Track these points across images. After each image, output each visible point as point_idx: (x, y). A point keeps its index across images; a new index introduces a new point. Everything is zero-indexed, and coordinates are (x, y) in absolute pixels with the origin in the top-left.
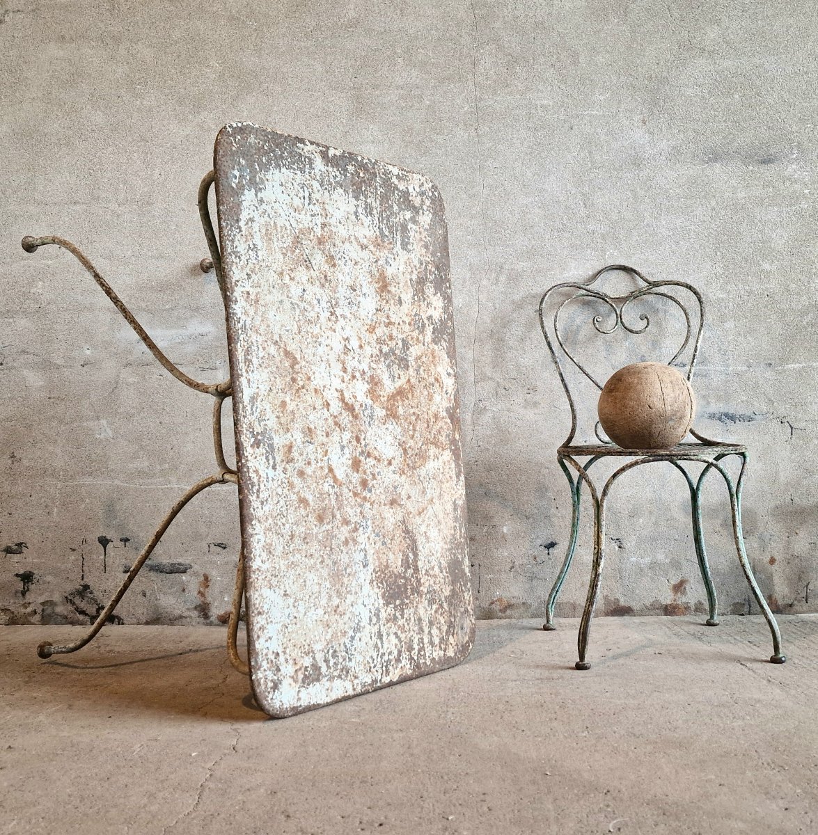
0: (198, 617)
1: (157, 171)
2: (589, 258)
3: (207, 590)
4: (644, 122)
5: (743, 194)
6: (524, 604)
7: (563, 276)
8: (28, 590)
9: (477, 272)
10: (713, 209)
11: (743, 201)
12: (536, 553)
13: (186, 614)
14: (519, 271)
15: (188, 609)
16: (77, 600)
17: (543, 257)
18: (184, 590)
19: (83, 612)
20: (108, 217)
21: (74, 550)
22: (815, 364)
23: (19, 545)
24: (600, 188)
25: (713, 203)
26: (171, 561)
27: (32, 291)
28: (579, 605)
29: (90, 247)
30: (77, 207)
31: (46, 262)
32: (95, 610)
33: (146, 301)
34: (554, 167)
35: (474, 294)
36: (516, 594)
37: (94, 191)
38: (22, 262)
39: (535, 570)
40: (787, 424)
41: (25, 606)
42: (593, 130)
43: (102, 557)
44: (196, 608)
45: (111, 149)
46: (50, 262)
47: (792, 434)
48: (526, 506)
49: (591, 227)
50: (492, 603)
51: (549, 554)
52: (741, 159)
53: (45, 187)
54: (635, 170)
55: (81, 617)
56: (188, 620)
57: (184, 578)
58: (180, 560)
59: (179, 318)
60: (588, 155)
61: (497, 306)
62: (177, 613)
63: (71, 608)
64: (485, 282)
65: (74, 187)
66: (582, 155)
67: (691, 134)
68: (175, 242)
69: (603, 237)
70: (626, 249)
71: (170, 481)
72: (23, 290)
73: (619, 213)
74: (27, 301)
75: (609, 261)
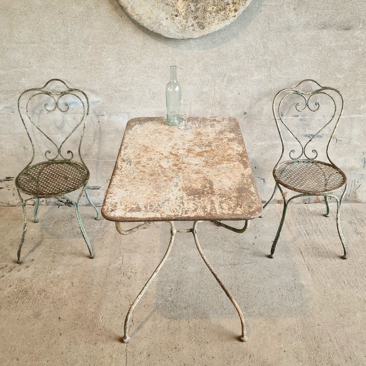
1: (69, 29)
2: (264, 71)
4: (295, 9)
5: (334, 44)
7: (251, 79)
9: (214, 77)
10: (320, 51)
11: (334, 47)
14: (233, 76)
15: (101, 201)
17: (244, 71)
18: (99, 195)
19: (61, 201)
20: (50, 50)
22: (351, 116)
24: (271, 40)
25: (320, 48)
26: (93, 185)
27: (20, 82)
29: (43, 63)
30: (35, 45)
31: (25, 69)
32: (66, 201)
34: (251, 30)
35: (213, 86)
37: (41, 38)
38: (14, 69)
40: (335, 139)
42: (271, 12)
45: (46, 17)
46: (26, 70)
47: (336, 142)
49: (265, 58)
52: (336, 28)
53: (18, 35)
54: (288, 32)
55: (61, 203)
57: (98, 191)
60: (267, 24)
61: (223, 91)
62: (97, 202)
63: (56, 200)
64: (218, 81)
65: (32, 35)
66: (265, 25)
67: (315, 15)
68: (81, 61)
69: (270, 62)
70: (280, 67)
71: (89, 157)
72: (17, 81)
73: (278, 52)
74: (19, 87)
75: (272, 73)
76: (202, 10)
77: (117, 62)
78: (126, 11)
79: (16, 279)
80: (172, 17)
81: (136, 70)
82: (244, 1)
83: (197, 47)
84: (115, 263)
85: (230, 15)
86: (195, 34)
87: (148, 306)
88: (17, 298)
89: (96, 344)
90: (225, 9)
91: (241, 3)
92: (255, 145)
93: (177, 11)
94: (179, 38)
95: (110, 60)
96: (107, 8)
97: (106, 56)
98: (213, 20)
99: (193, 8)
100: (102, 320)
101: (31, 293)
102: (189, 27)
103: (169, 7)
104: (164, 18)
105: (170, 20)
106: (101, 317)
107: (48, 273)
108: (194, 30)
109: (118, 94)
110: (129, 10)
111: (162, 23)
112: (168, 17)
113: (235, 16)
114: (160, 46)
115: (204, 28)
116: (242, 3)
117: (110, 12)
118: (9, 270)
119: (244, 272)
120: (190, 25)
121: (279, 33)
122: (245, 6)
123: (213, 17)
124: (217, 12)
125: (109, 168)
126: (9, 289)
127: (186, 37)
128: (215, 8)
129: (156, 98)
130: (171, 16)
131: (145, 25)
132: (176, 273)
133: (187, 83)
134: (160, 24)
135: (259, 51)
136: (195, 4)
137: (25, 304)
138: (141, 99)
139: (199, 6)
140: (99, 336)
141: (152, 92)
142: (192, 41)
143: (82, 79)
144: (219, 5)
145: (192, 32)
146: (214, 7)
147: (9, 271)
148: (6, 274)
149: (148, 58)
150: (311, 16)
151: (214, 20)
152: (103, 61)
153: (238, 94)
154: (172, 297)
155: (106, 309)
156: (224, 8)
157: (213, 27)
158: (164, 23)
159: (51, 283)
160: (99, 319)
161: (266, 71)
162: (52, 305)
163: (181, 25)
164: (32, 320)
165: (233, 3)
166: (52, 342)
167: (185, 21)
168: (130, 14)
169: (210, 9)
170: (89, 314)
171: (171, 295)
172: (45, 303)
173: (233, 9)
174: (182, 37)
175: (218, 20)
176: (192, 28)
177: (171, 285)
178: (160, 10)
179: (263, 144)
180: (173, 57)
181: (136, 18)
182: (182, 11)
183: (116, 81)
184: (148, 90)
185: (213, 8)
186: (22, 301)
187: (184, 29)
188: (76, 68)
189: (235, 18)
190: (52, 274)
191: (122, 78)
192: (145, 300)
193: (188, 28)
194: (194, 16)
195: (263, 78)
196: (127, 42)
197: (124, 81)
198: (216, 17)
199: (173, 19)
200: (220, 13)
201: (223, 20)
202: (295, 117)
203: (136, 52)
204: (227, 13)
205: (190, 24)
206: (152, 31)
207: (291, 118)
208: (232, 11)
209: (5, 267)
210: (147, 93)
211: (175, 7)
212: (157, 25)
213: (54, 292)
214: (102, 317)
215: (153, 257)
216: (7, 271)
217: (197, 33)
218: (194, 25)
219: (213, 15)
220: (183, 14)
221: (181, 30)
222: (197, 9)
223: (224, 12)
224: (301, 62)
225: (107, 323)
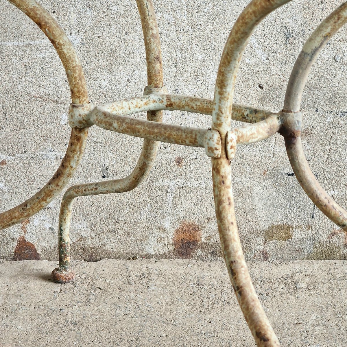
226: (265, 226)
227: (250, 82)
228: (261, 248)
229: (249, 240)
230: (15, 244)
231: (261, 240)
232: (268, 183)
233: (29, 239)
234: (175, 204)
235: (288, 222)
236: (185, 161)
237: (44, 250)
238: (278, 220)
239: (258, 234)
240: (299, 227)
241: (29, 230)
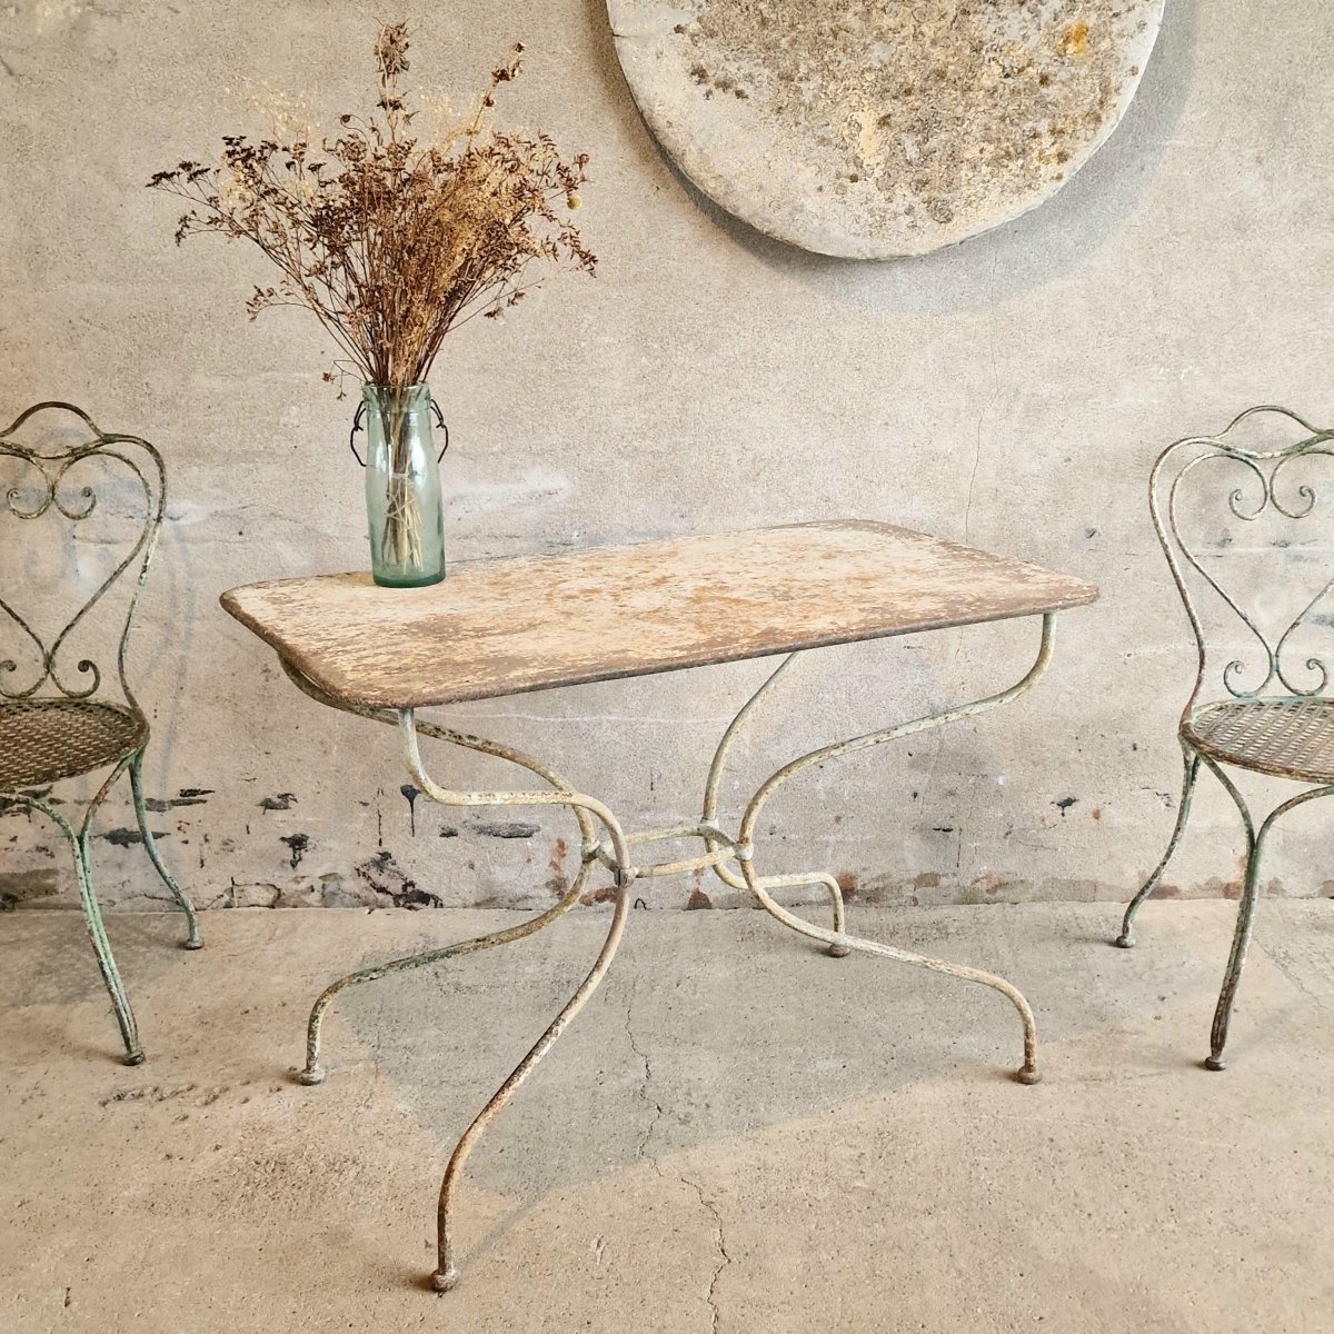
0: (551, 897)
2: (1156, 377)
3: (562, 860)
4: (1259, 160)
6: (1022, 881)
7: (1112, 406)
8: (300, 859)
9: (978, 398)
12: (1044, 813)
13: (532, 894)
14: (1044, 396)
15: (536, 887)
16: (374, 873)
17: (1083, 376)
18: (529, 860)
19: (382, 890)
21: (365, 804)
23: (284, 796)
24: (1180, 268)
26: (509, 821)
27: (282, 422)
28: (1103, 884)
31: (302, 375)
32: (400, 886)
33: (461, 438)
35: (972, 433)
36: (1012, 869)
38: (263, 375)
39: (1041, 836)
41: (296, 880)
42: (1177, 171)
43: (409, 815)
44: (547, 885)
46: (307, 376)
48: (1033, 748)
49: (1161, 330)
50: (976, 881)
51: (1063, 815)
54: (1238, 238)
55: (381, 896)
56: (537, 901)
57: (529, 844)
58: (523, 820)
59: (513, 467)
60: (1165, 213)
61: (1007, 451)
62: (520, 891)
63: (363, 882)
64: (989, 414)
66: (1157, 213)
68: (505, 346)
69: (1179, 346)
70: (1214, 364)
71: (505, 708)
72: (268, 419)
73: (1207, 307)
74: (276, 437)
75: (1186, 384)
76: (944, 158)
77: (633, 348)
78: (680, 167)
79: (236, 1127)
80: (838, 182)
81: (699, 376)
82: (1092, 126)
83: (918, 292)
84: (619, 1076)
85: (1042, 172)
86: (917, 240)
87: (777, 1205)
88: (247, 1185)
89: (588, 1323)
90: (1024, 150)
91: (1081, 134)
92: (1129, 655)
93: (858, 162)
94: (859, 256)
95: (606, 340)
96: (610, 158)
97: (594, 328)
98: (982, 191)
99: (912, 153)
100: (599, 1252)
101: (302, 1168)
102: (896, 215)
103: (830, 148)
104: (812, 187)
105: (829, 195)
106: (595, 1241)
107: (362, 1109)
108: (913, 227)
109: (627, 464)
110: (691, 164)
111: (802, 205)
112: (824, 183)
113: (1059, 177)
114: (788, 288)
115: (949, 220)
116: (1083, 131)
117: (620, 174)
118: (204, 1099)
119: (1138, 1102)
120: (901, 210)
121: (1207, 242)
122: (1095, 143)
123: (984, 182)
124: (996, 161)
125: (577, 751)
126: (213, 1158)
127: (884, 252)
128: (991, 148)
129: (763, 477)
130: (833, 179)
131: (744, 213)
132: (867, 1106)
133: (879, 422)
134: (795, 209)
135: (1137, 304)
136: (919, 138)
137: (282, 1202)
138: (710, 481)
139: (933, 143)
140: (598, 1301)
141: (750, 455)
142: (899, 272)
143: (505, 409)
144: (1003, 138)
145: (908, 232)
146: (985, 145)
147: (206, 1103)
148: (193, 1112)
149: (742, 333)
150: (1317, 185)
151: (986, 188)
152: (583, 344)
153: (1066, 461)
154: (868, 1179)
155: (612, 1216)
156: (1020, 150)
157: (983, 213)
158: (811, 203)
159: (376, 1138)
160: (588, 1246)
161: (1162, 376)
162: (392, 1206)
163: (870, 211)
164: (318, 1251)
165: (1053, 132)
166: (410, 1320)
167: (882, 196)
168: (695, 174)
169: (971, 152)
170: (544, 1231)
171: (861, 1172)
172: (362, 1199)
173: (1054, 150)
174: (872, 251)
175: (1000, 189)
176: (909, 219)
177: (855, 1142)
178: (796, 162)
179: (1159, 652)
180: (833, 328)
181: (715, 188)
182: (872, 162)
183: (623, 416)
184: (739, 448)
185: (981, 151)
186: (271, 1193)
187: (880, 223)
188: (485, 371)
189: (1062, 184)
190: (376, 1110)
191: (646, 405)
192: (763, 1187)
193: (895, 218)
194: (916, 178)
195: (1155, 402)
196: (671, 276)
197: (653, 416)
198: (994, 180)
199: (842, 191)
200: (1007, 166)
201: (1019, 190)
202: (1276, 549)
203: (701, 311)
204: (1032, 167)
205: (899, 205)
206: (767, 233)
207: (1260, 550)
208: (1048, 160)
209: (189, 1090)
210: (734, 458)
211: (850, 150)
212: (787, 209)
213: (391, 1165)
214: (599, 1241)
215: (766, 1060)
216: (198, 1102)
217: (926, 236)
218: (916, 209)
219: (983, 172)
220: (878, 173)
221: (868, 228)
222: (927, 156)
223: (1020, 162)
224: (1289, 343)
225: (622, 1258)
226: (915, 875)
227: (901, 751)
228: (911, 894)
229: (901, 887)
230: (690, 895)
231: (911, 887)
232: (917, 837)
233: (702, 890)
234: (834, 857)
235: (936, 871)
236: (842, 820)
237: (716, 899)
238: (927, 869)
239: (908, 882)
240: (945, 875)
241: (702, 882)
